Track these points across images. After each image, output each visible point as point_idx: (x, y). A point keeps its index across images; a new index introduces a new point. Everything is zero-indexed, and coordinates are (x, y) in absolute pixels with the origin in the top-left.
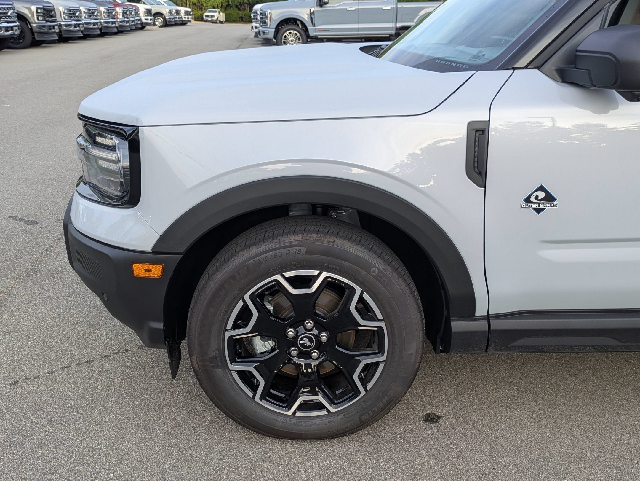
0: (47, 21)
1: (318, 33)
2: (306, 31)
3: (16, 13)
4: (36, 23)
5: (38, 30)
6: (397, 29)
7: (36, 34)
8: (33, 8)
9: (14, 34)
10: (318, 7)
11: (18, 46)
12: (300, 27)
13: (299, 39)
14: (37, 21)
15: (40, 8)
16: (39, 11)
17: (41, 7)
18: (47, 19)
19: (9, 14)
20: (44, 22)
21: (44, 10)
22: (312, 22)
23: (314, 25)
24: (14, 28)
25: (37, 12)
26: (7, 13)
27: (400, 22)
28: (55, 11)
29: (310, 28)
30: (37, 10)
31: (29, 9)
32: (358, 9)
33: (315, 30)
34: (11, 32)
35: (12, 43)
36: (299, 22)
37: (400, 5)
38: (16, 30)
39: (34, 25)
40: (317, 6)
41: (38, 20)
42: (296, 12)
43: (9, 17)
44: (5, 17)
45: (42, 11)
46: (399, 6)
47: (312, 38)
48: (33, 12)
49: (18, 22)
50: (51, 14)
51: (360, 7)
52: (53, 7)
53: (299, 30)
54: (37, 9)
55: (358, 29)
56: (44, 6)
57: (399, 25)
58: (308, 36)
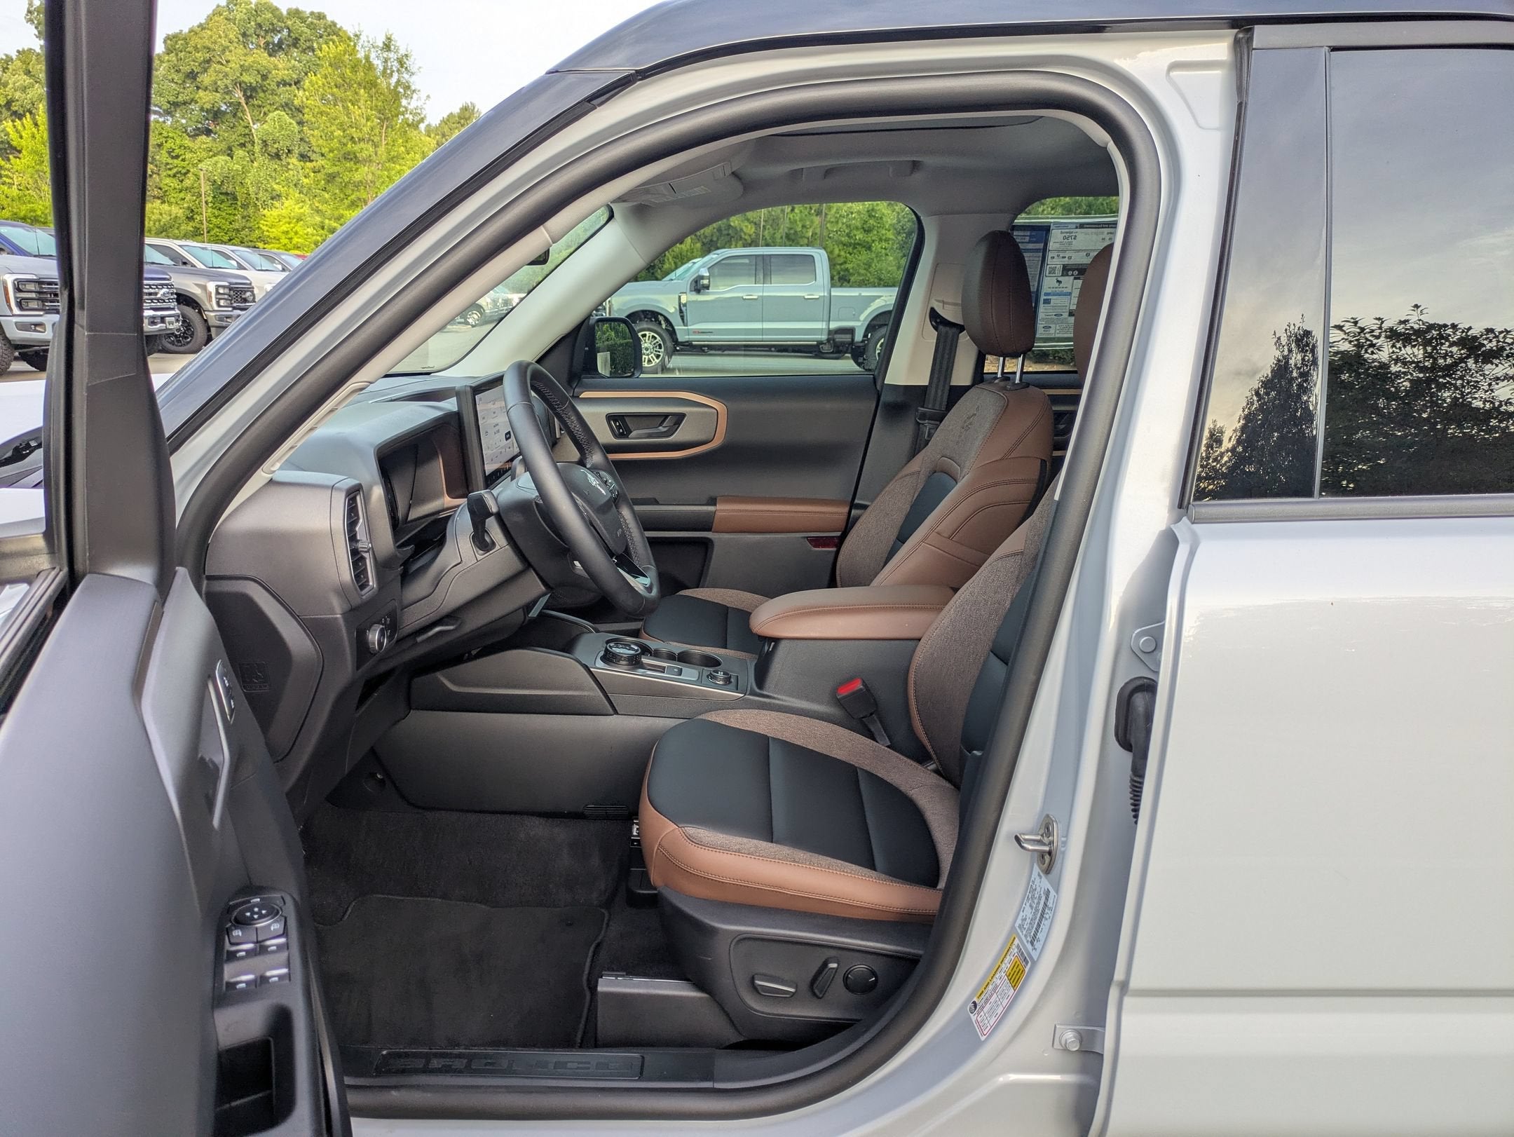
0: (235, 308)
1: (692, 337)
2: (672, 332)
3: (176, 294)
4: (214, 311)
5: (218, 323)
6: (830, 332)
7: (213, 330)
8: (211, 286)
9: (167, 329)
10: (694, 293)
11: (182, 349)
12: (664, 326)
13: (660, 347)
14: (216, 308)
15: (224, 287)
16: (221, 291)
17: (227, 284)
18: (235, 305)
19: (159, 296)
20: (230, 309)
21: (230, 289)
22: (682, 318)
23: (685, 324)
24: (167, 319)
25: (218, 293)
26: (156, 294)
27: (835, 320)
28: (252, 292)
29: (679, 327)
30: (217, 290)
31: (204, 288)
32: (762, 296)
33: (688, 332)
34: (159, 326)
35: (172, 343)
36: (661, 318)
37: (837, 292)
38: (171, 323)
39: (212, 314)
40: (691, 291)
41: (219, 305)
42: (659, 302)
43: (158, 300)
44: (152, 300)
45: (227, 291)
46: (833, 294)
47: (682, 344)
48: (211, 293)
49: (178, 309)
50: (243, 296)
51: (765, 294)
52: (250, 284)
53: (659, 330)
54: (218, 287)
55: (762, 331)
56: (230, 283)
57: (833, 325)
58: (676, 342)
